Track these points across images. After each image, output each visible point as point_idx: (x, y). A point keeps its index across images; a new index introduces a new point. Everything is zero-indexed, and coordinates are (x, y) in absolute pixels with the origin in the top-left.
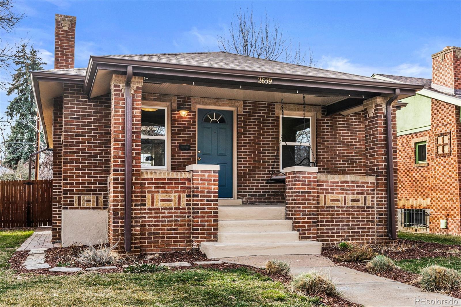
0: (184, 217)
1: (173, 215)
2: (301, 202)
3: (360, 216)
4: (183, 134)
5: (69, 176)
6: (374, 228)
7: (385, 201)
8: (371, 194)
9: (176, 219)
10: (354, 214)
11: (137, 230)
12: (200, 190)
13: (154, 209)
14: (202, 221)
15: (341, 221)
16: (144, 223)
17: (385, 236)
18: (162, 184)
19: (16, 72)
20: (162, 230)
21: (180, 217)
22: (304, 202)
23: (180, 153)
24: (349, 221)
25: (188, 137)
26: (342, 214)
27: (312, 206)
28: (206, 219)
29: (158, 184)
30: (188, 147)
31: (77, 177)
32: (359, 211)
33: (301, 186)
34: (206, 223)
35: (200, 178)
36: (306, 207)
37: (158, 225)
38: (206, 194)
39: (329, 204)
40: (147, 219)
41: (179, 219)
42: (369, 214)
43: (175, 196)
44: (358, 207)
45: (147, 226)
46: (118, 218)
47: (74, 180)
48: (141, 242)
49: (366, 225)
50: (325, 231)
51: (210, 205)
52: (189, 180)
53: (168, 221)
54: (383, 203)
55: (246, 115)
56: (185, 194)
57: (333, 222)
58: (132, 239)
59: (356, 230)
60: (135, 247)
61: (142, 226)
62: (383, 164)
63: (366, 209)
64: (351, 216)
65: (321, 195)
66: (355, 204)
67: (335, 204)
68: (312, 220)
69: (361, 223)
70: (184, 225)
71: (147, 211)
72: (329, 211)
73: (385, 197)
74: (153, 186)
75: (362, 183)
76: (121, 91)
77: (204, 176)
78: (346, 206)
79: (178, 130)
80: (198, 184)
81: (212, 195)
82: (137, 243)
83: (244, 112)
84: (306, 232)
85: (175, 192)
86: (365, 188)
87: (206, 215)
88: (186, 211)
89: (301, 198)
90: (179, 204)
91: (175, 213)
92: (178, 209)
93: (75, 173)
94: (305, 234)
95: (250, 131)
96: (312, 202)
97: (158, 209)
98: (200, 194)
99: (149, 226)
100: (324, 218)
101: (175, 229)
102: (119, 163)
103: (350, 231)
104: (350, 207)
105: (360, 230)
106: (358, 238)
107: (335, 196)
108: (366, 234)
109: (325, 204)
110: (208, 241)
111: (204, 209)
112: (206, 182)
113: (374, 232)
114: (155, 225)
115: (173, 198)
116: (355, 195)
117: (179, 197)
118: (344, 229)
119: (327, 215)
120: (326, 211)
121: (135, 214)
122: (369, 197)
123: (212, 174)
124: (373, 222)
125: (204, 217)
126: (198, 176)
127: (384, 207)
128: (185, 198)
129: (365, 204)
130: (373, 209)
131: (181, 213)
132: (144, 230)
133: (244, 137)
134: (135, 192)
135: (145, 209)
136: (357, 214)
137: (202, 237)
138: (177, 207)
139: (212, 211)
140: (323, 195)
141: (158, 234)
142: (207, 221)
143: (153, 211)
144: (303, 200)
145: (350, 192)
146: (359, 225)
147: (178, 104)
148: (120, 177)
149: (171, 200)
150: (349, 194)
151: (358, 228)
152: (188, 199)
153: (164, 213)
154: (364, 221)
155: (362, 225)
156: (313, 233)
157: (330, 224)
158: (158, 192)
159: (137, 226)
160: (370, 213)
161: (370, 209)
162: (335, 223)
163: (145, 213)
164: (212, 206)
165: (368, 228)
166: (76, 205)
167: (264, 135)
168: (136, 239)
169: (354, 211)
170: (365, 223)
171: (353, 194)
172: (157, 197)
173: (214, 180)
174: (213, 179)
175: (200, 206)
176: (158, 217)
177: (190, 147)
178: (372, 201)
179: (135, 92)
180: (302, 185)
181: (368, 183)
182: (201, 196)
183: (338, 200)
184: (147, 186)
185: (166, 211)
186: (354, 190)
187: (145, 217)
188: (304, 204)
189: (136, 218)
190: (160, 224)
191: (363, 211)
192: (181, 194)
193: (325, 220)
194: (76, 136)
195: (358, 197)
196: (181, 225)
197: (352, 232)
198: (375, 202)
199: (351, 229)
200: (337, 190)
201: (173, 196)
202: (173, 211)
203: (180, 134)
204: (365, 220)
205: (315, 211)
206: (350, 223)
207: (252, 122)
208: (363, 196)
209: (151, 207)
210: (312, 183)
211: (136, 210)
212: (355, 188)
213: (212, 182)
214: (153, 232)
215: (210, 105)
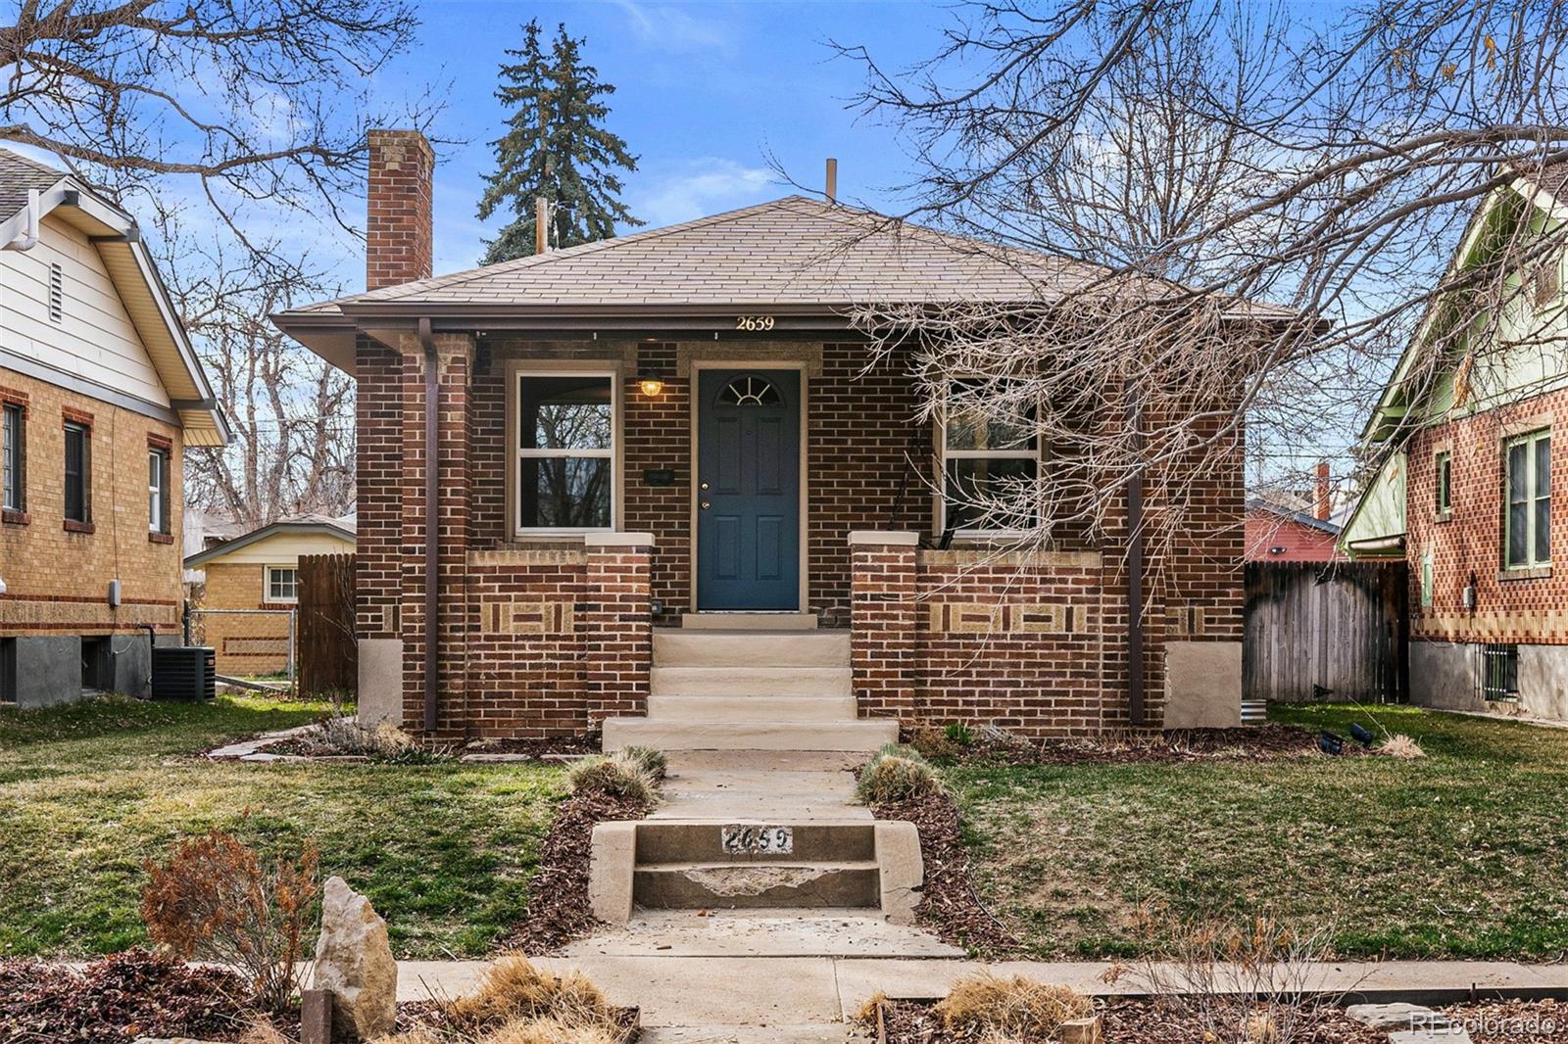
0: (571, 657)
1: (544, 652)
2: (869, 621)
3: (1053, 662)
4: (655, 441)
5: (372, 558)
6: (1096, 694)
7: (1123, 620)
8: (1088, 601)
9: (550, 661)
10: (1034, 656)
11: (456, 686)
12: (603, 593)
13: (499, 638)
14: (607, 667)
15: (993, 674)
16: (475, 671)
17: (1123, 714)
18: (517, 579)
19: (507, 130)
20: (516, 686)
21: (561, 657)
22: (876, 621)
23: (646, 492)
24: (1017, 674)
25: (668, 450)
26: (995, 655)
27: (901, 633)
28: (618, 662)
29: (508, 579)
30: (666, 477)
31: (389, 558)
32: (1049, 647)
33: (869, 583)
34: (618, 673)
35: (602, 565)
36: (883, 637)
37: (509, 676)
38: (618, 603)
39: (958, 627)
40: (483, 661)
41: (558, 662)
42: (1082, 656)
43: (547, 608)
44: (1045, 637)
45: (482, 677)
46: (415, 658)
47: (382, 567)
48: (468, 714)
49: (1070, 683)
50: (945, 698)
51: (629, 628)
52: (582, 569)
53: (532, 666)
54: (1118, 624)
55: (831, 382)
56: (572, 604)
57: (969, 674)
58: (443, 705)
59: (1039, 698)
60: (453, 724)
61: (471, 676)
62: (1120, 519)
63: (1070, 641)
64: (1023, 661)
65: (933, 605)
66: (1038, 628)
67: (976, 628)
68: (900, 670)
69: (1054, 680)
70: (571, 676)
71: (482, 642)
72: (957, 646)
73: (1123, 610)
74: (497, 585)
75: (1059, 571)
76: (418, 370)
77: (614, 559)
78: (1009, 634)
79: (641, 432)
80: (598, 579)
81: (634, 604)
82: (457, 715)
83: (825, 373)
84: (883, 699)
85: (548, 599)
86: (1070, 586)
87: (618, 653)
88: (575, 643)
89: (869, 612)
90: (558, 628)
91: (547, 647)
92: (556, 638)
93: (384, 550)
94: (879, 703)
95: (845, 424)
96: (900, 622)
97: (509, 638)
98: (603, 603)
99: (488, 676)
100: (943, 664)
101: (547, 686)
102: (416, 534)
103: (1022, 699)
104: (1020, 637)
105: (1053, 699)
106: (1046, 718)
107: (976, 607)
108: (1070, 709)
109: (946, 626)
110: (623, 714)
111: (614, 638)
112: (618, 575)
113: (1096, 704)
114: (501, 676)
115: (542, 612)
116: (1038, 605)
117: (558, 609)
118: (1004, 694)
119: (950, 655)
120: (949, 645)
121: (453, 648)
122: (1081, 611)
123: (634, 554)
124: (1094, 676)
125: (614, 658)
126: (599, 559)
127: (1119, 635)
128: (573, 613)
129: (1069, 628)
130: (1093, 642)
131: (562, 647)
132: (477, 686)
133: (826, 442)
134: (451, 600)
135: (478, 638)
136: (1042, 656)
137: (608, 706)
138: (552, 633)
139: (634, 643)
140: (941, 605)
141: (509, 695)
142: (620, 667)
143: (497, 643)
144: (873, 617)
145: (1022, 595)
146: (1048, 684)
147: (640, 363)
148: (417, 566)
149: (539, 618)
150: (1018, 601)
151: (1044, 693)
152: (580, 614)
153: (523, 647)
154: (1064, 674)
155: (1057, 685)
156: (902, 703)
157: (961, 679)
158: (509, 598)
159: (456, 676)
160: (1085, 651)
161: (1085, 643)
162: (974, 678)
163: (478, 647)
164: (633, 632)
165: (1076, 694)
166: (387, 628)
167: (887, 433)
168: (454, 705)
169: (1034, 647)
170: (1068, 678)
171: (1033, 600)
172: (506, 611)
173: (638, 570)
174: (635, 566)
175: (602, 632)
176: (509, 656)
177: (673, 474)
178: (1089, 620)
179: (450, 369)
180: (873, 578)
181: (1079, 571)
182: (606, 608)
183: (986, 619)
184: (482, 584)
185: (527, 643)
186: (1034, 590)
187: (478, 657)
188: (879, 627)
189: (455, 658)
190: (513, 672)
191: (1060, 647)
192: (563, 604)
193: (944, 670)
194: (387, 458)
195: (1048, 609)
196: (562, 676)
197: (1027, 703)
198: (1101, 624)
199: (1025, 693)
200: (984, 590)
201: (542, 608)
202: (544, 642)
203: (647, 441)
204: (1068, 670)
205: (909, 646)
206: (1022, 680)
207: (850, 399)
208: (1064, 607)
209: (491, 633)
210: (901, 574)
211: (455, 639)
212: (1038, 586)
213: (634, 574)
214: (497, 690)
215: (727, 358)
